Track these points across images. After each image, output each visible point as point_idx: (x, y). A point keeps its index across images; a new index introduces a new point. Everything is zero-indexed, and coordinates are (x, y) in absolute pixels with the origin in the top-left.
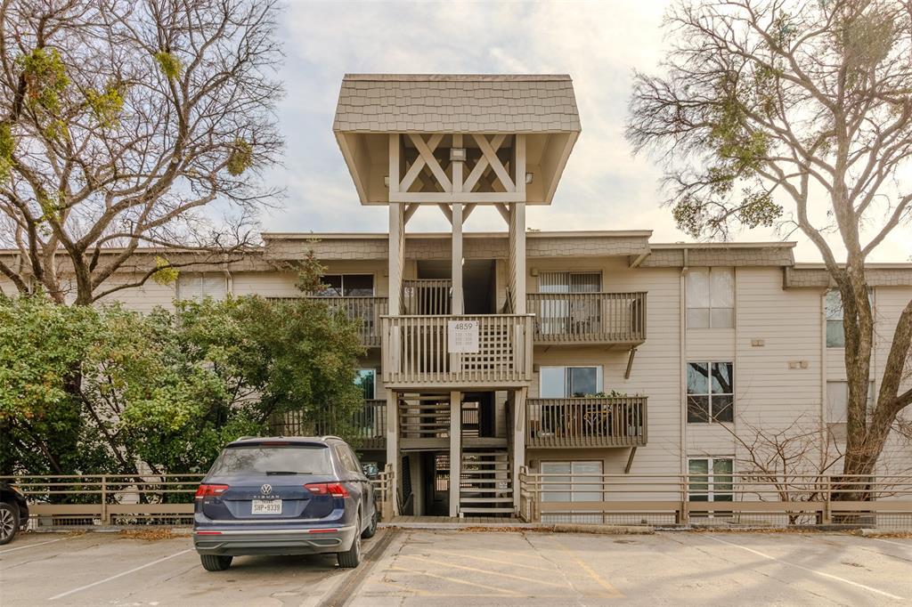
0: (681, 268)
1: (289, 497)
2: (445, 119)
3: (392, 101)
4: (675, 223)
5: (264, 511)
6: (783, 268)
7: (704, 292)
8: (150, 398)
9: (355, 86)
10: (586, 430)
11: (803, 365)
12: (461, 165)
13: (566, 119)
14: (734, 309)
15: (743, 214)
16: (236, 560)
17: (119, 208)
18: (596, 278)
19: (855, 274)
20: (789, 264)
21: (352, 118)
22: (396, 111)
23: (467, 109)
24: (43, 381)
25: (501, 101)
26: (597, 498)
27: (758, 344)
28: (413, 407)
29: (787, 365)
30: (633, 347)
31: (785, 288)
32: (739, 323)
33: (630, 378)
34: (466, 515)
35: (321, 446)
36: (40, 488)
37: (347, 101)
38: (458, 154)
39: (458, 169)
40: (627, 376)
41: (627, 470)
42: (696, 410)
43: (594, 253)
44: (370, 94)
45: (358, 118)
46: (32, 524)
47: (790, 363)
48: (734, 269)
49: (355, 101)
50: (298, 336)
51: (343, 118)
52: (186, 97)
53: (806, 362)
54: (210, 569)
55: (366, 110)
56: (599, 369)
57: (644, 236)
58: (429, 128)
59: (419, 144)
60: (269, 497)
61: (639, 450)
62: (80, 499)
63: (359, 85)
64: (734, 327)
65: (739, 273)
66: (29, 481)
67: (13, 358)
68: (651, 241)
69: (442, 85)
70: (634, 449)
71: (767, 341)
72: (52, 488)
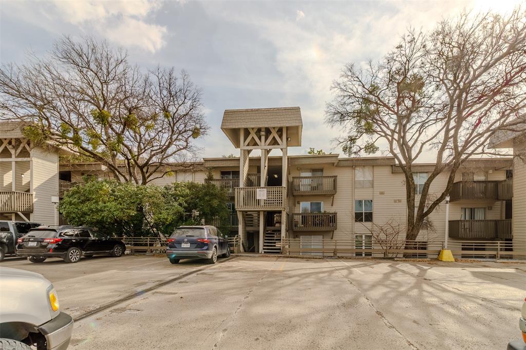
0: (352, 166)
1: (192, 242)
2: (257, 123)
3: (240, 118)
4: (343, 152)
5: (185, 246)
6: (392, 166)
7: (362, 175)
8: (160, 214)
9: (228, 113)
10: (315, 224)
11: (400, 201)
12: (264, 137)
13: (297, 121)
14: (373, 181)
15: (365, 150)
16: (181, 261)
17: (154, 155)
18: (322, 170)
19: (408, 169)
20: (393, 164)
21: (227, 124)
22: (241, 121)
23: (265, 120)
24: (130, 209)
25: (276, 116)
26: (321, 247)
27: (382, 193)
28: (255, 216)
29: (393, 201)
30: (333, 195)
31: (392, 173)
32: (374, 186)
33: (334, 206)
34: (265, 252)
35: (203, 229)
36: (130, 241)
37: (225, 119)
38: (263, 133)
39: (263, 138)
40: (332, 205)
41: (332, 238)
42: (358, 217)
43: (318, 162)
44: (233, 116)
45: (229, 124)
46: (126, 252)
47: (395, 200)
48: (373, 166)
49: (228, 119)
50: (206, 195)
51: (224, 124)
52: (173, 122)
53: (401, 200)
54: (173, 263)
55: (232, 121)
56: (322, 203)
57: (336, 156)
58: (253, 126)
59: (251, 131)
60: (186, 243)
61: (335, 232)
62: (141, 245)
63: (229, 113)
64: (373, 187)
65: (375, 168)
66: (127, 239)
67: (122, 202)
68: (339, 157)
69: (256, 112)
70: (333, 231)
71: (385, 192)
72: (134, 241)
